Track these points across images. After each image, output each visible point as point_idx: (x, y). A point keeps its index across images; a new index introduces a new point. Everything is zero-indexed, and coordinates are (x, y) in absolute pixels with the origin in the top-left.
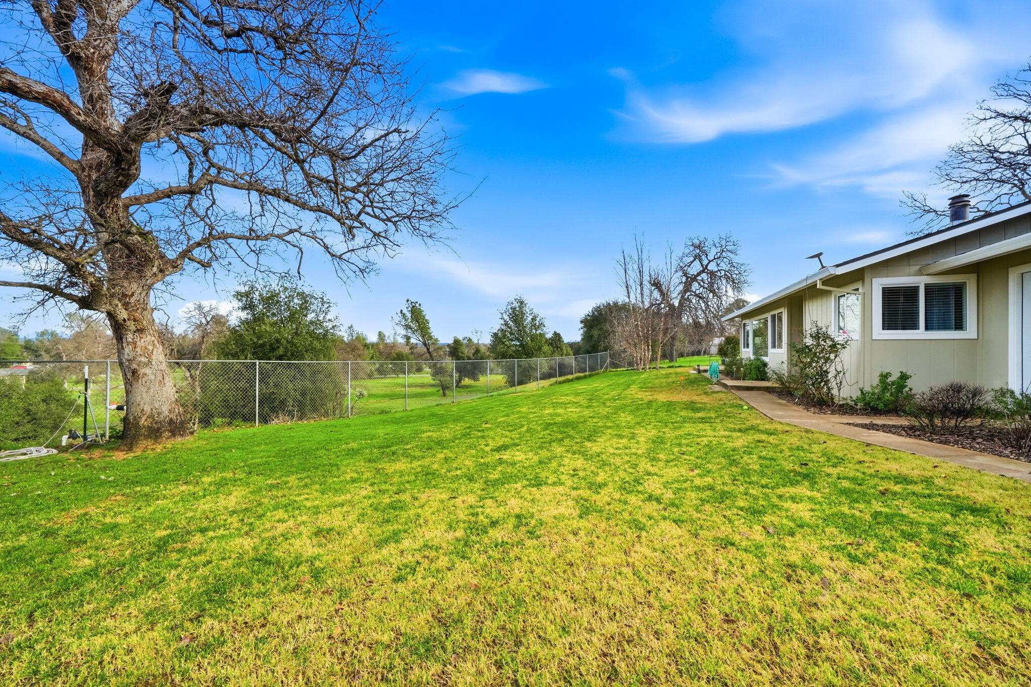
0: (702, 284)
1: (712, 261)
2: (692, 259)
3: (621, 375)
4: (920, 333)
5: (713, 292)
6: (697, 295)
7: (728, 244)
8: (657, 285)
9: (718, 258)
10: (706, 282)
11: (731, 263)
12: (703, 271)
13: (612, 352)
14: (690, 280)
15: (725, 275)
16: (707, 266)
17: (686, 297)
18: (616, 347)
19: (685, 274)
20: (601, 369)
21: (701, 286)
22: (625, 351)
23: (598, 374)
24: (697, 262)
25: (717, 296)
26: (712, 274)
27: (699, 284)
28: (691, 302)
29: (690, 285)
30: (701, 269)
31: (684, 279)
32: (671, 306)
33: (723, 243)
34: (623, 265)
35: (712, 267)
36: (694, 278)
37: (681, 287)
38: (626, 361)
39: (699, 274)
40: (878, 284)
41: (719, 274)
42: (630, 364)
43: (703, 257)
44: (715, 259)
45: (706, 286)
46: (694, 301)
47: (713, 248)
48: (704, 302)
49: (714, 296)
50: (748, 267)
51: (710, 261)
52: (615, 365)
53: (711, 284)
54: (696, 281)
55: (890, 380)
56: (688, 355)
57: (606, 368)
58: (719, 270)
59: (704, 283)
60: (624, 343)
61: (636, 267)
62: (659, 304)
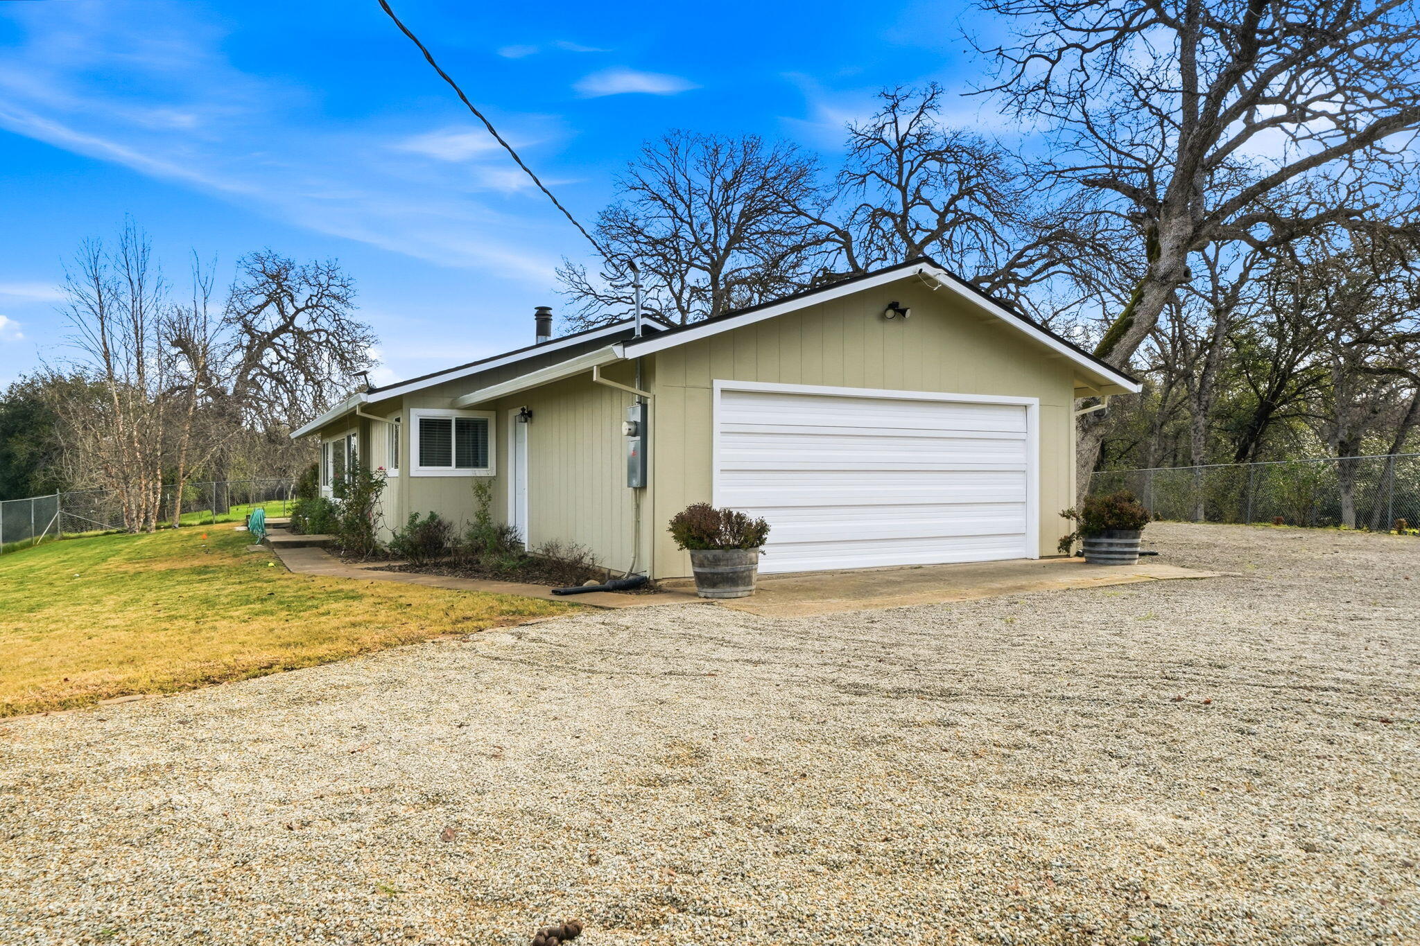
0: (283, 353)
1: (303, 310)
2: (261, 299)
3: (88, 544)
4: (451, 471)
5: (305, 371)
6: (272, 376)
7: (331, 282)
8: (184, 344)
9: (313, 307)
10: (291, 350)
11: (337, 319)
12: (283, 329)
13: (67, 496)
14: (259, 343)
15: (328, 341)
16: (292, 318)
17: (249, 377)
18: (80, 484)
19: (248, 328)
20: (39, 533)
21: (283, 358)
22: (101, 492)
23: (29, 545)
24: (272, 309)
25: (312, 379)
26: (301, 335)
27: (278, 353)
28: (260, 388)
29: (259, 355)
30: (282, 322)
31: (246, 339)
32: (219, 394)
33: (323, 279)
34: (97, 309)
35: (302, 321)
36: (268, 340)
37: (239, 357)
38: (106, 515)
39: (277, 333)
40: (416, 415)
41: (316, 339)
42: (116, 521)
43: (286, 300)
44: (307, 307)
45: (292, 357)
46: (267, 387)
47: (305, 286)
48: (287, 391)
49: (306, 380)
50: (369, 332)
51: (298, 311)
52: (76, 525)
53: (301, 357)
54: (273, 345)
55: (418, 521)
56: (258, 499)
57: (53, 531)
58: (317, 331)
59: (287, 352)
60: (99, 475)
61: (125, 316)
62: (191, 389)
